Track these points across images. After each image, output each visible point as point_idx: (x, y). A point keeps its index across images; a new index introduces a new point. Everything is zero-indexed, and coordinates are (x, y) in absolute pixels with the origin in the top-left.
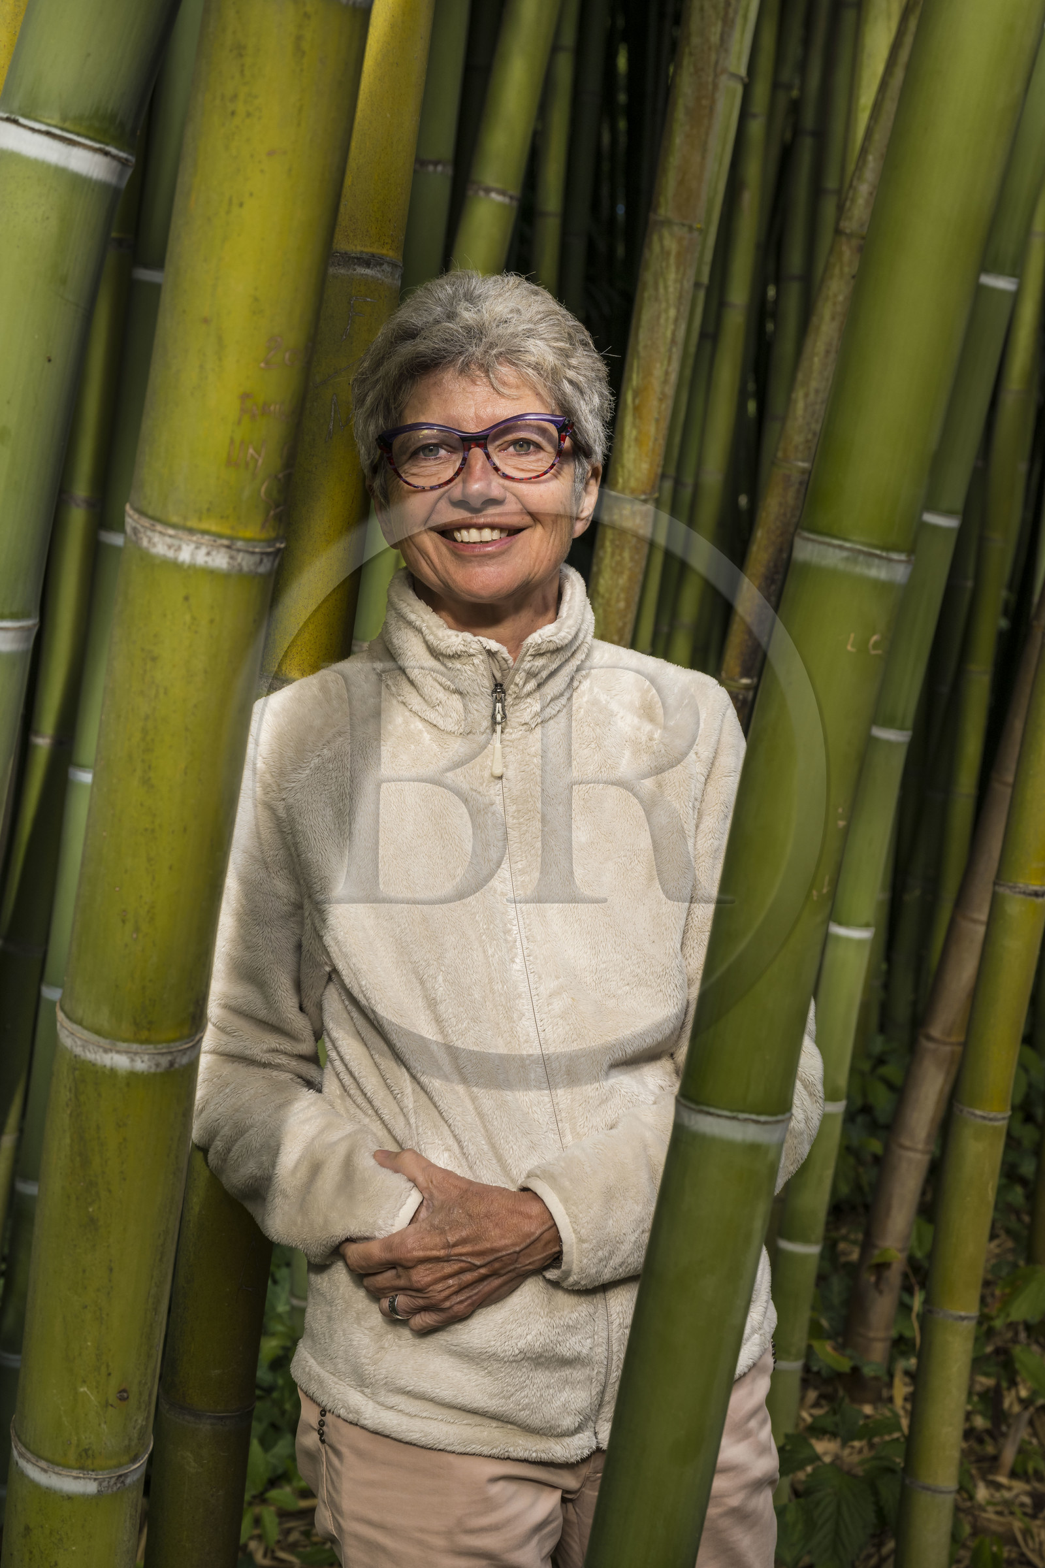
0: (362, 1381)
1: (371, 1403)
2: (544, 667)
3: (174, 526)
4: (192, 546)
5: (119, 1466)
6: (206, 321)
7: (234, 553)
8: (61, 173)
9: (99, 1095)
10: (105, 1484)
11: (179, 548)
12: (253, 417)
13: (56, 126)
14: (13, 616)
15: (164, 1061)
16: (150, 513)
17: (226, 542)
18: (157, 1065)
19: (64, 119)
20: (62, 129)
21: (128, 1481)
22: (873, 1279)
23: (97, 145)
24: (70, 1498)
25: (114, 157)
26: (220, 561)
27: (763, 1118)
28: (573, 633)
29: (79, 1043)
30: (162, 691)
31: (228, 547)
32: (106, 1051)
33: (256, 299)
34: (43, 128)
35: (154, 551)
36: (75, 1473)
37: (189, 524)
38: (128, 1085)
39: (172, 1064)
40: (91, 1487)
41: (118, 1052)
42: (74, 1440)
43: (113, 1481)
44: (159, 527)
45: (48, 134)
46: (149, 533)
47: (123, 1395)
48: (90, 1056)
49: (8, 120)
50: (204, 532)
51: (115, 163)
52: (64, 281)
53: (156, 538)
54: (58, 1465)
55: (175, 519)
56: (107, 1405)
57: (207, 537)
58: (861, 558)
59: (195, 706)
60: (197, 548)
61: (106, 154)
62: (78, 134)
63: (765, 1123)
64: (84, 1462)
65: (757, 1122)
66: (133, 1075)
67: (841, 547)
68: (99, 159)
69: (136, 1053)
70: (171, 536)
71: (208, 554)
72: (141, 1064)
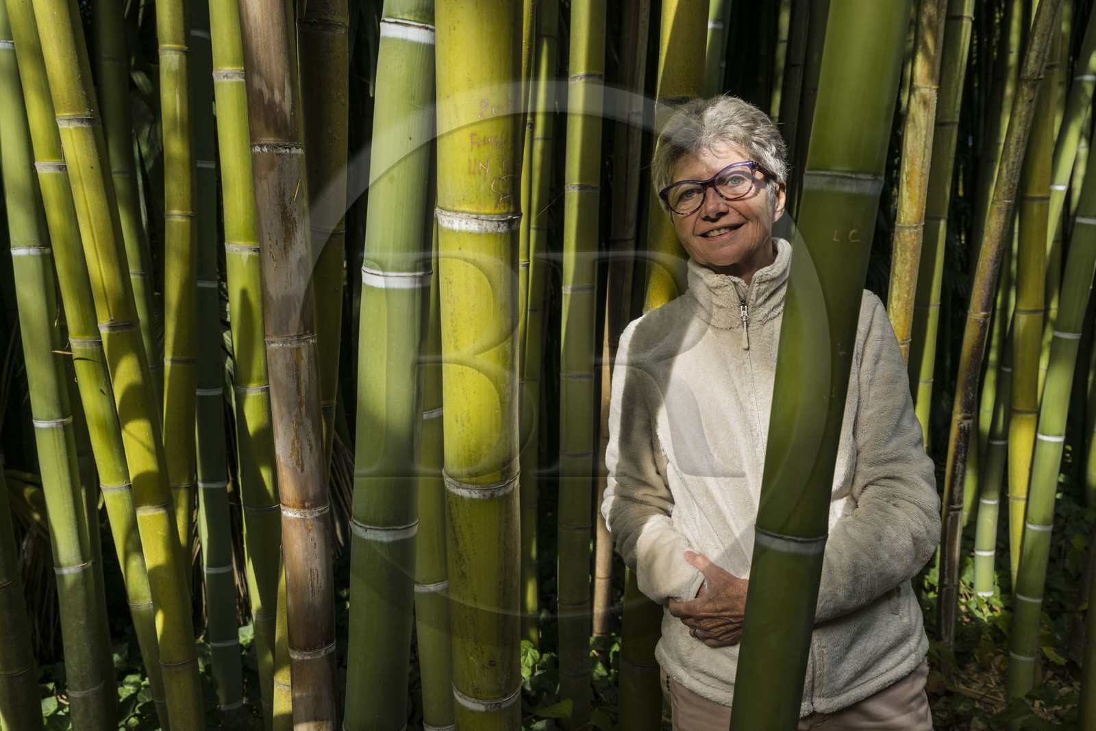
0: (683, 664)
2: (766, 289)
3: (449, 211)
4: (458, 220)
5: (496, 698)
7: (480, 222)
8: (404, 42)
9: (458, 510)
10: (489, 707)
11: (453, 222)
12: (479, 145)
15: (488, 494)
17: (475, 216)
18: (484, 495)
21: (503, 706)
23: (421, 25)
24: (473, 712)
26: (474, 226)
27: (800, 539)
28: (781, 270)
30: (456, 299)
31: (476, 219)
32: (458, 488)
34: (393, 20)
35: (444, 225)
36: (473, 700)
37: (455, 208)
38: (470, 505)
39: (492, 495)
40: (482, 708)
41: (463, 488)
42: (470, 682)
43: (493, 706)
44: (444, 212)
47: (492, 663)
50: (463, 212)
52: (413, 97)
54: (465, 695)
55: (449, 207)
56: (484, 667)
57: (464, 214)
58: (838, 180)
59: (473, 306)
60: (460, 221)
61: (427, 28)
62: (410, 20)
63: (802, 542)
64: (476, 694)
65: (796, 541)
66: (472, 499)
68: (423, 31)
69: (471, 489)
70: (448, 216)
71: (467, 223)
72: (476, 495)
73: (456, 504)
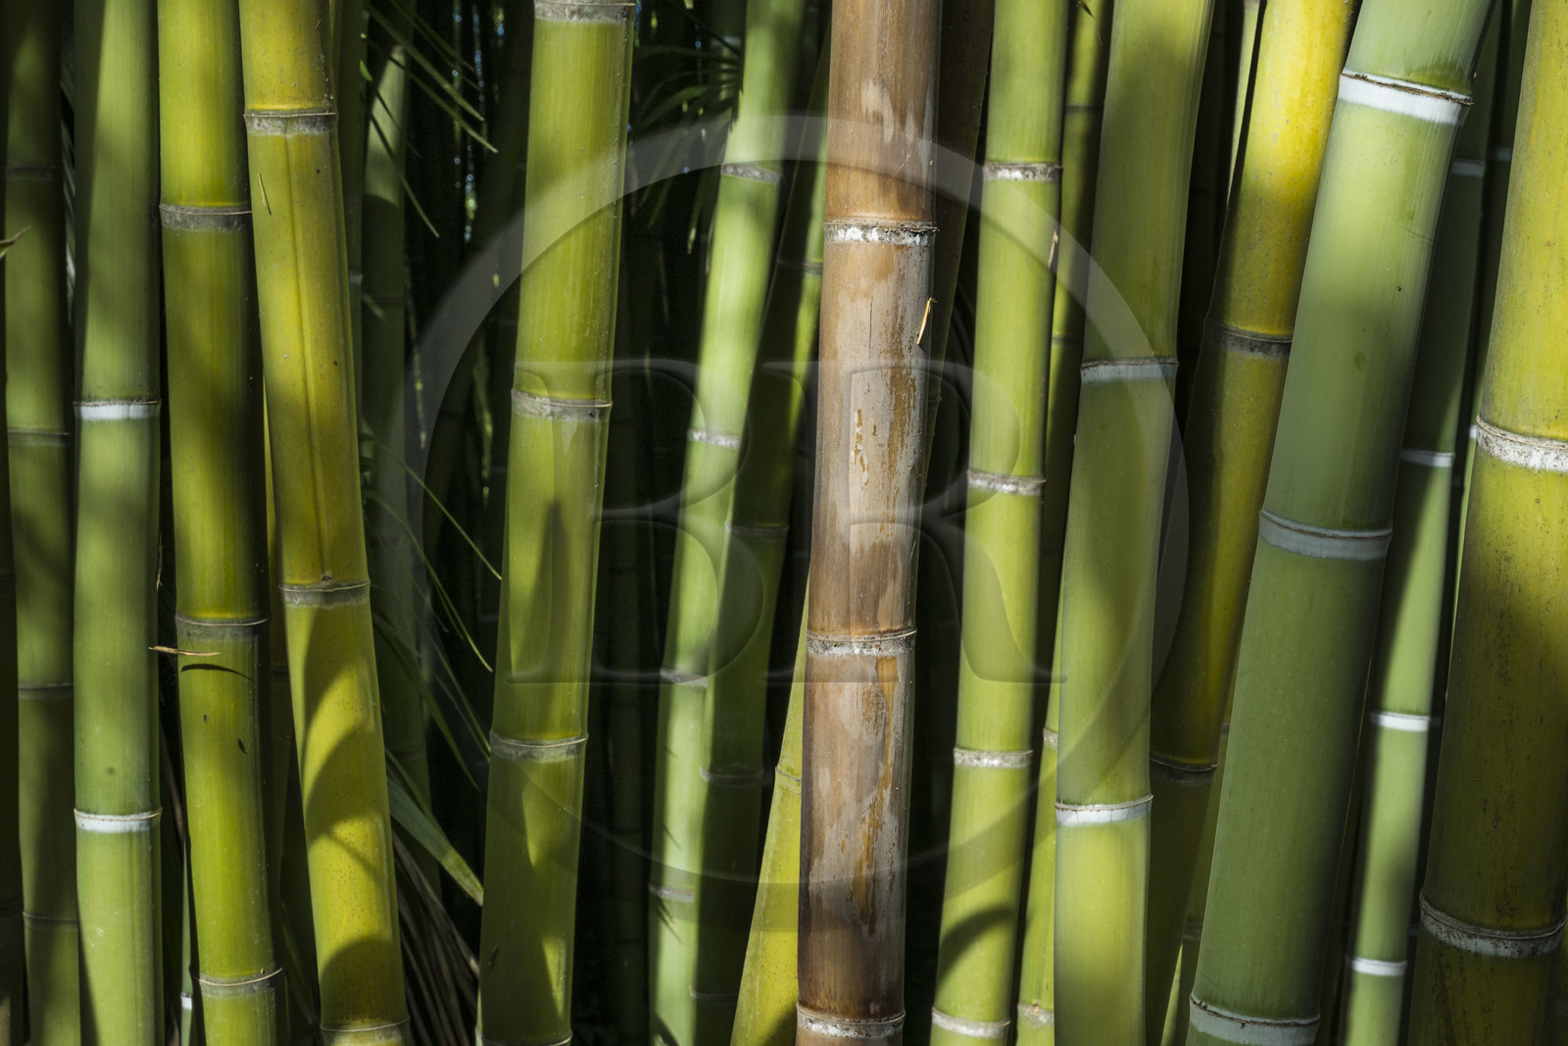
3: (1524, 435)
4: (1542, 452)
6: (1549, 244)
8: (1406, 120)
9: (1464, 980)
11: (1530, 454)
13: (1401, 79)
15: (1527, 948)
16: (1501, 423)
18: (1520, 952)
19: (1409, 72)
20: (1407, 81)
23: (1439, 92)
25: (1454, 100)
29: (1444, 929)
30: (1516, 589)
32: (1470, 937)
35: (1505, 458)
37: (1538, 432)
38: (1492, 971)
39: (1534, 951)
41: (1482, 937)
44: (1510, 436)
45: (1394, 86)
46: (1500, 442)
48: (1455, 942)
49: (1357, 77)
50: (1552, 439)
51: (1456, 105)
52: (1411, 217)
53: (1507, 446)
55: (1524, 428)
57: (1555, 443)
60: (1546, 453)
61: (1448, 98)
62: (1422, 84)
66: (1496, 959)
68: (1441, 103)
69: (1499, 939)
70: (1521, 444)
71: (1557, 458)
72: (1504, 951)
73: (1461, 969)
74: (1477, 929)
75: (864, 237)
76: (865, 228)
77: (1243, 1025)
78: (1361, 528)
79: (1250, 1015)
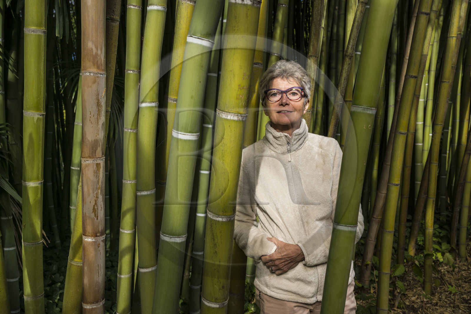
0: (267, 286)
1: (269, 290)
2: (297, 138)
3: (226, 112)
4: (230, 116)
5: (223, 302)
6: (231, 71)
7: (238, 117)
8: (201, 45)
9: (216, 226)
10: (220, 305)
11: (228, 116)
12: (241, 89)
13: (199, 37)
14: (195, 133)
15: (229, 219)
16: (222, 110)
18: (227, 220)
19: (201, 35)
20: (201, 37)
21: (225, 305)
22: (365, 268)
23: (208, 40)
24: (214, 308)
25: (211, 42)
26: (236, 118)
27: (352, 226)
28: (303, 131)
29: (212, 216)
30: (225, 145)
31: (237, 115)
32: (217, 217)
33: (241, 66)
35: (223, 117)
36: (214, 303)
37: (229, 111)
38: (222, 224)
39: (230, 220)
40: (217, 306)
41: (220, 218)
42: (214, 296)
43: (222, 305)
44: (223, 112)
45: (198, 38)
46: (222, 114)
47: (223, 287)
48: (214, 219)
49: (190, 36)
50: (232, 113)
51: (211, 43)
52: (202, 67)
53: (223, 115)
54: (211, 302)
55: (226, 111)
56: (220, 289)
57: (233, 114)
58: (366, 109)
59: (232, 148)
60: (231, 116)
61: (209, 41)
62: (204, 38)
63: (352, 227)
64: (216, 301)
65: (351, 227)
66: (223, 222)
67: (361, 107)
68: (208, 42)
69: (223, 218)
70: (226, 114)
71: (233, 117)
72: (224, 220)
73: (215, 224)
74: (218, 216)
75: (90, 74)
76: (90, 73)
77: (171, 238)
78: (193, 133)
79: (172, 236)
